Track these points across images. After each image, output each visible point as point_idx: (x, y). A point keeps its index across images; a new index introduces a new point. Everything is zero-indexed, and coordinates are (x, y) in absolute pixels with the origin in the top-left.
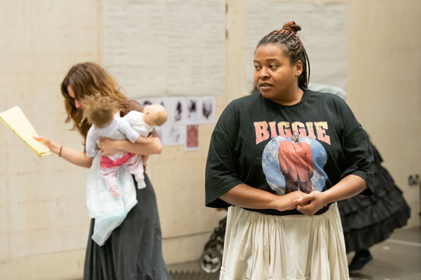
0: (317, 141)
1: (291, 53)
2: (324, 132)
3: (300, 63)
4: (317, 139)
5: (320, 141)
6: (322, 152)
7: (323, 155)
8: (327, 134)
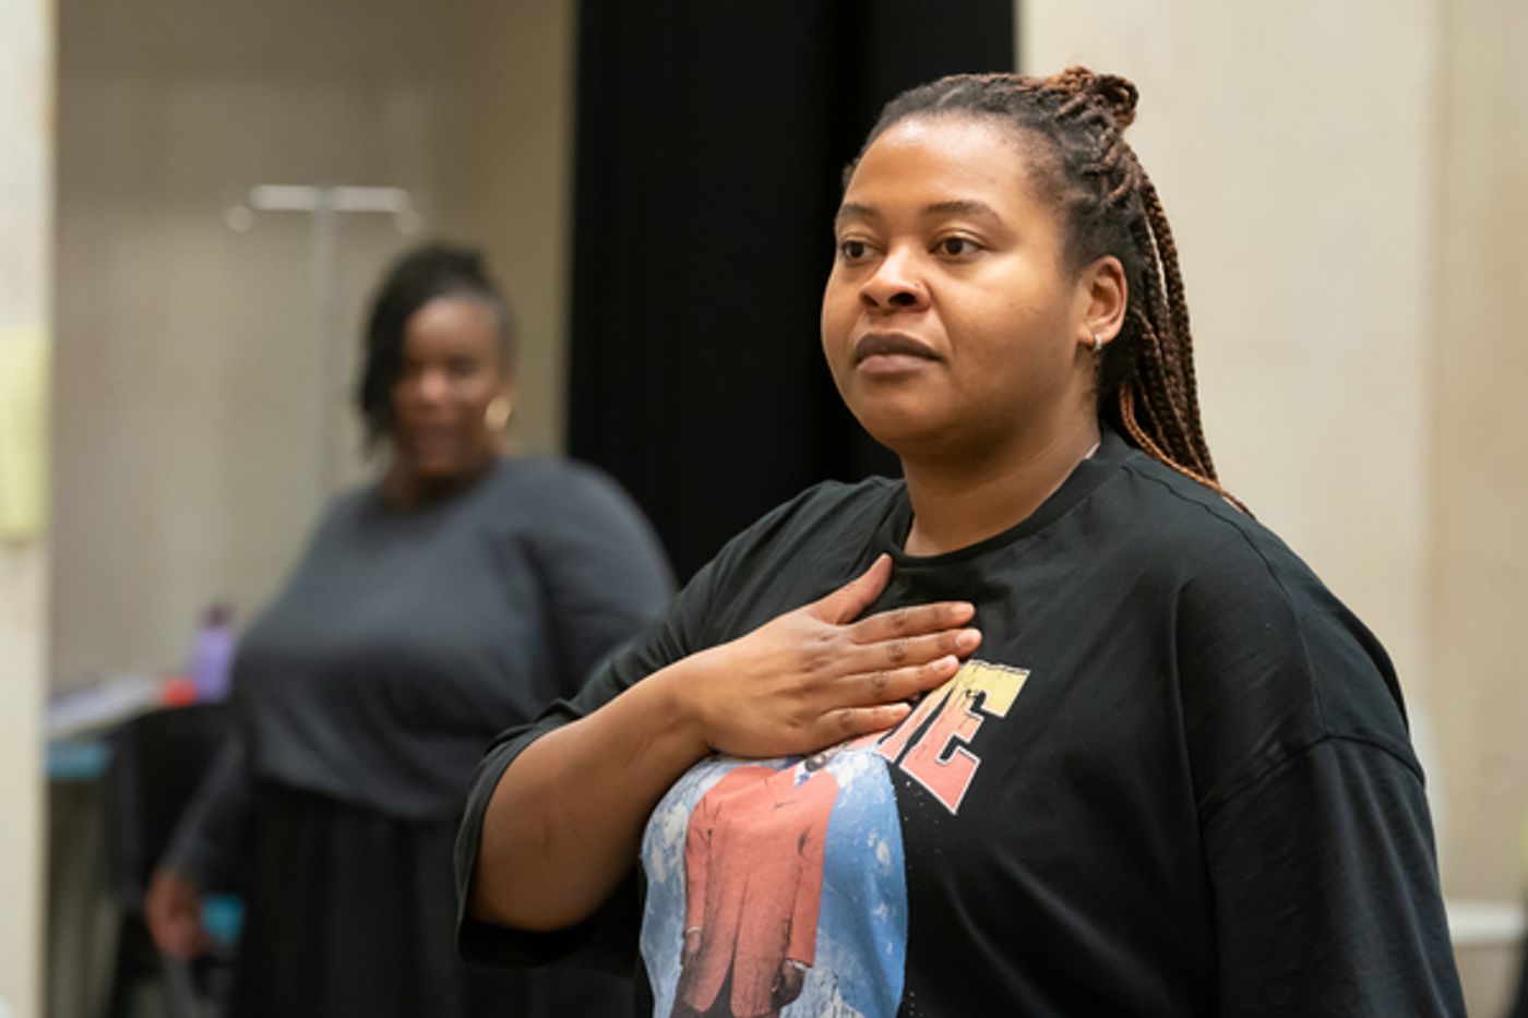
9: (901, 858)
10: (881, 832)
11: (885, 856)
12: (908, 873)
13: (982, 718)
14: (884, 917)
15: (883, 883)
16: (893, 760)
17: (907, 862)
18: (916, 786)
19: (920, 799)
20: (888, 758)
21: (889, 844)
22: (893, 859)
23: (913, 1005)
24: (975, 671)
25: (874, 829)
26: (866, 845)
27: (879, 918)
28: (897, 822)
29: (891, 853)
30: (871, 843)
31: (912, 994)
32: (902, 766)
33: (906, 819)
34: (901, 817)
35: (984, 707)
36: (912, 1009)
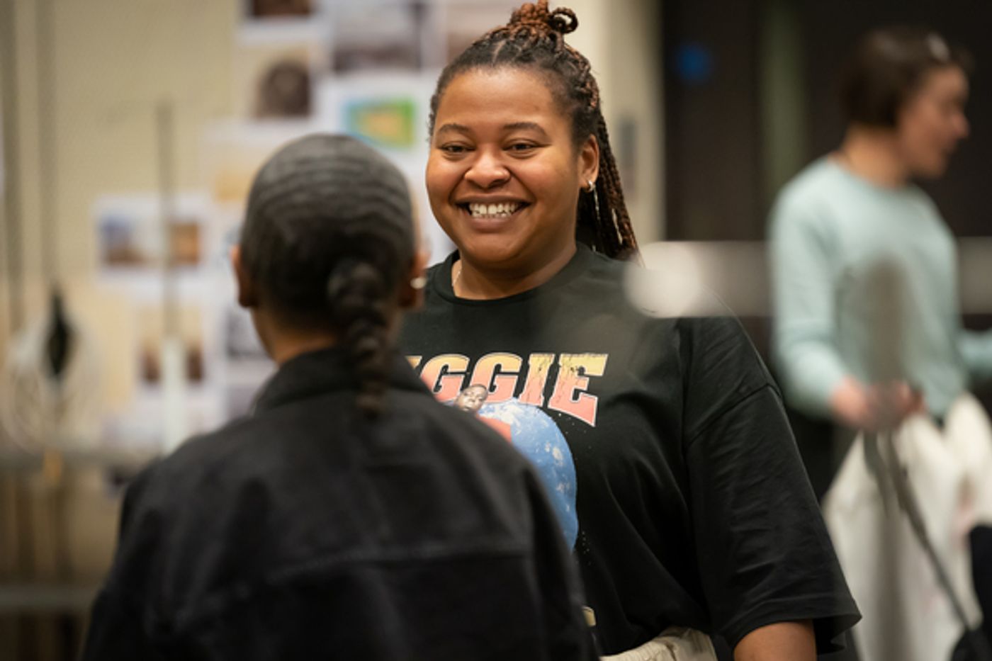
0: (542, 414)
1: (576, 105)
2: (584, 384)
3: (593, 145)
4: (544, 408)
5: (553, 414)
6: (551, 452)
7: (557, 461)
8: (590, 391)
9: (569, 454)
10: (553, 443)
11: (558, 455)
12: (575, 462)
13: (588, 379)
14: (562, 491)
15: (559, 472)
16: (541, 405)
17: (574, 456)
18: (565, 415)
19: (571, 422)
20: (537, 404)
21: (560, 448)
22: (565, 456)
23: (584, 539)
24: (570, 360)
25: (547, 441)
26: (545, 451)
27: (559, 492)
28: (561, 435)
29: (562, 453)
30: (548, 450)
31: (583, 533)
32: (550, 406)
33: (567, 433)
34: (563, 432)
35: (586, 373)
36: (584, 542)
